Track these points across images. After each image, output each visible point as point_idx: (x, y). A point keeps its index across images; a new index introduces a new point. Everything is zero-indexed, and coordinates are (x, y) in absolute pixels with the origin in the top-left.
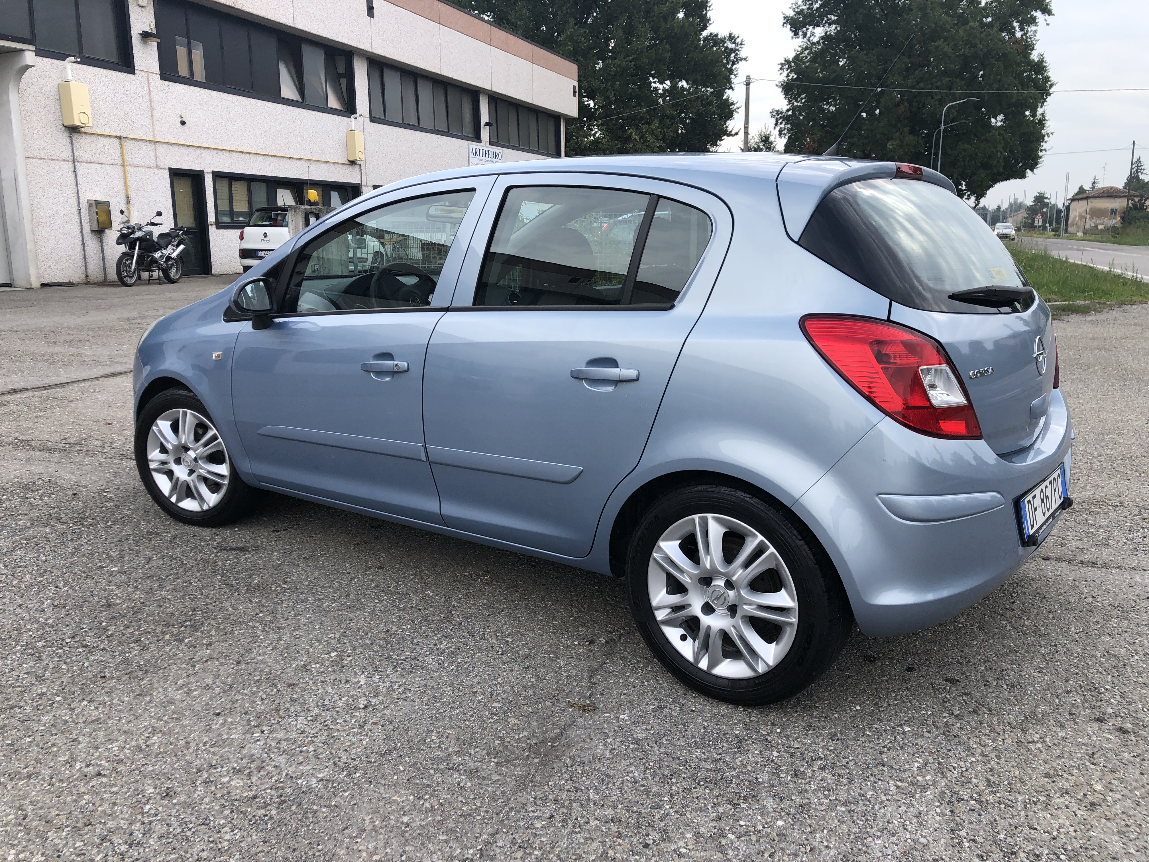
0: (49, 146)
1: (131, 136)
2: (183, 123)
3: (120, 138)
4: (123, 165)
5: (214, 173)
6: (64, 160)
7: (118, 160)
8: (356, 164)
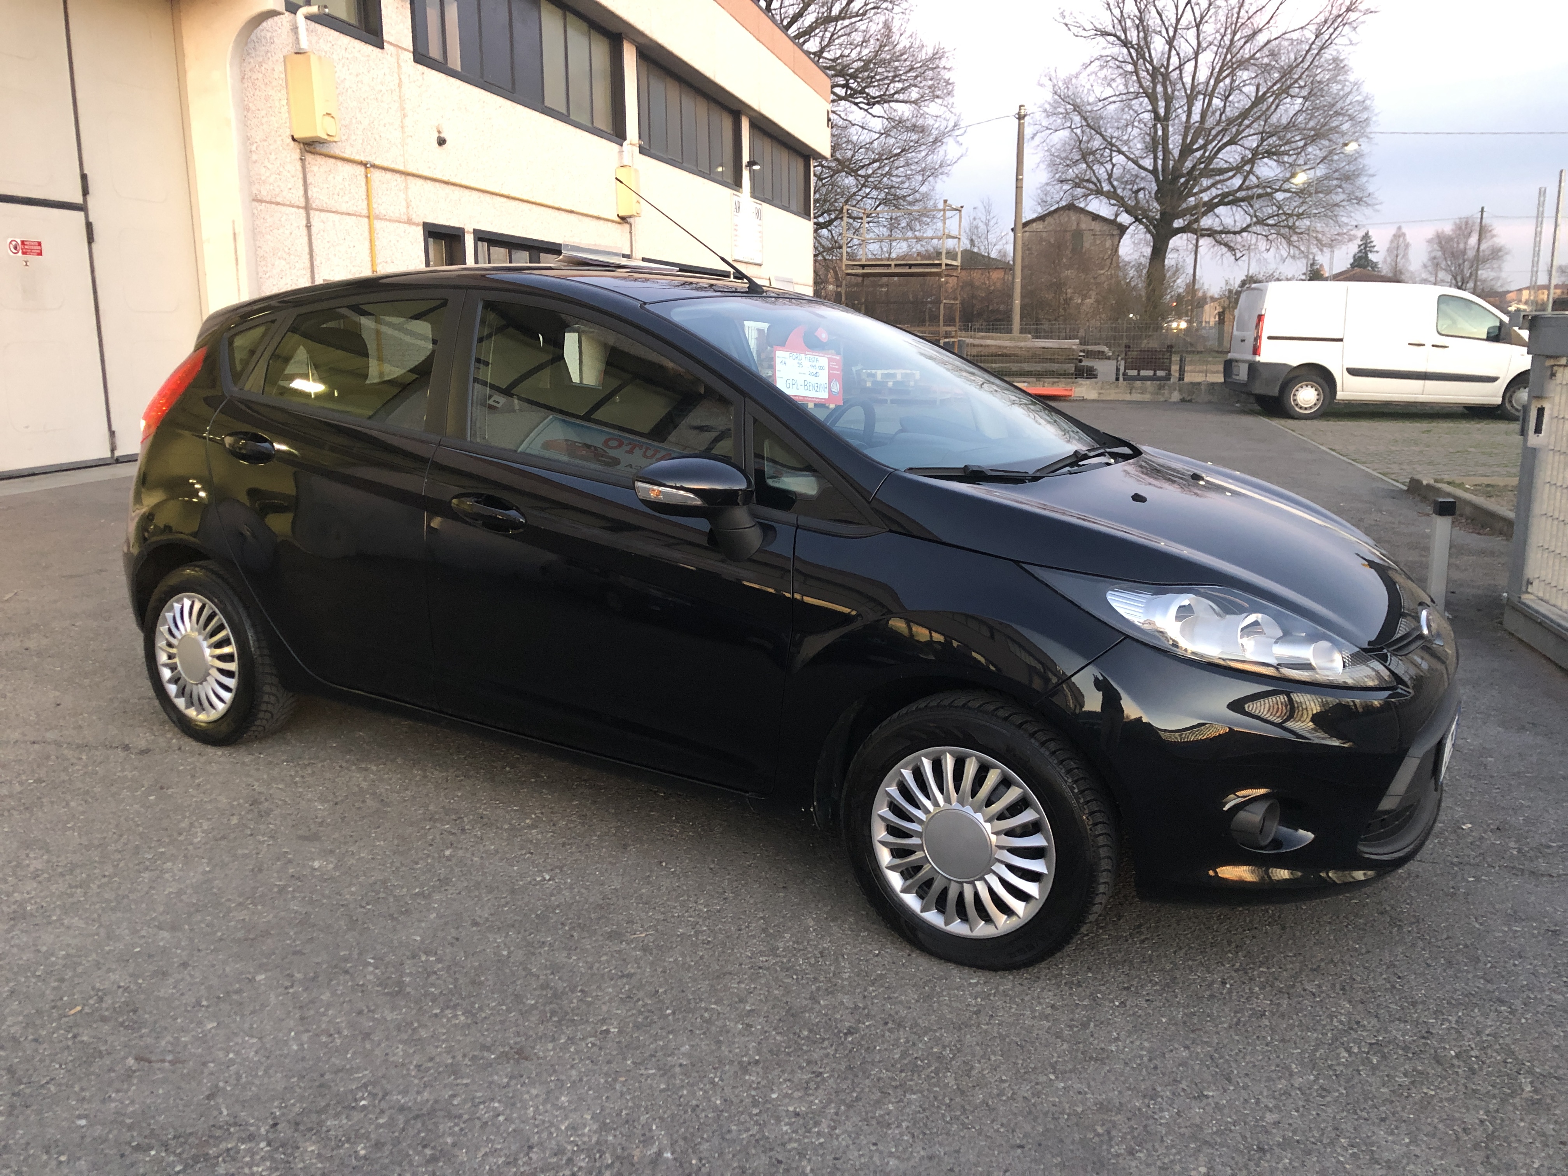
0: (273, 177)
1: (377, 163)
2: (442, 142)
3: (364, 164)
4: (368, 217)
5: (476, 232)
6: (293, 206)
7: (362, 207)
8: (626, 222)
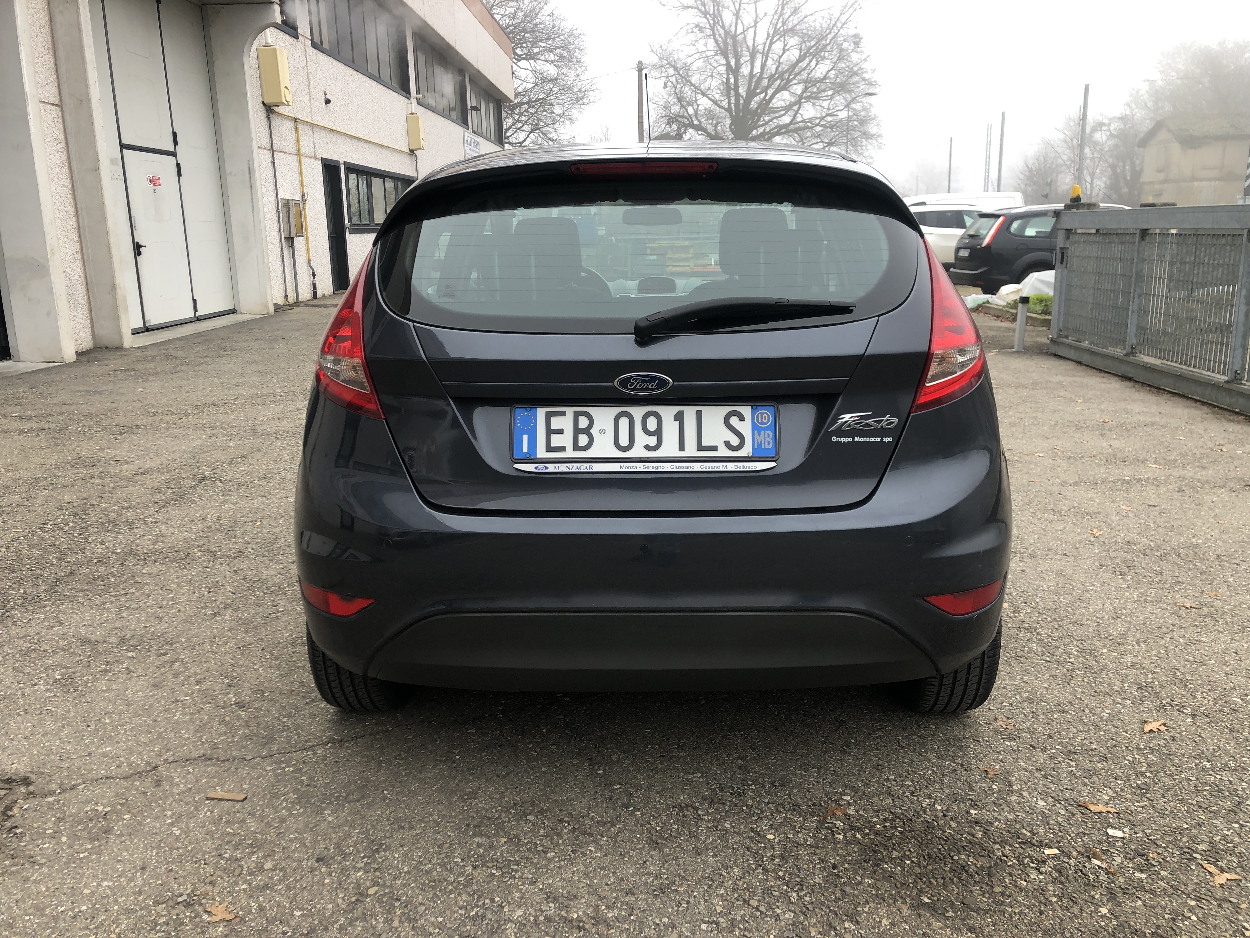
1: (300, 117)
2: (328, 102)
3: (296, 120)
4: (299, 155)
5: (345, 163)
6: (265, 149)
7: (294, 149)
8: (414, 153)
